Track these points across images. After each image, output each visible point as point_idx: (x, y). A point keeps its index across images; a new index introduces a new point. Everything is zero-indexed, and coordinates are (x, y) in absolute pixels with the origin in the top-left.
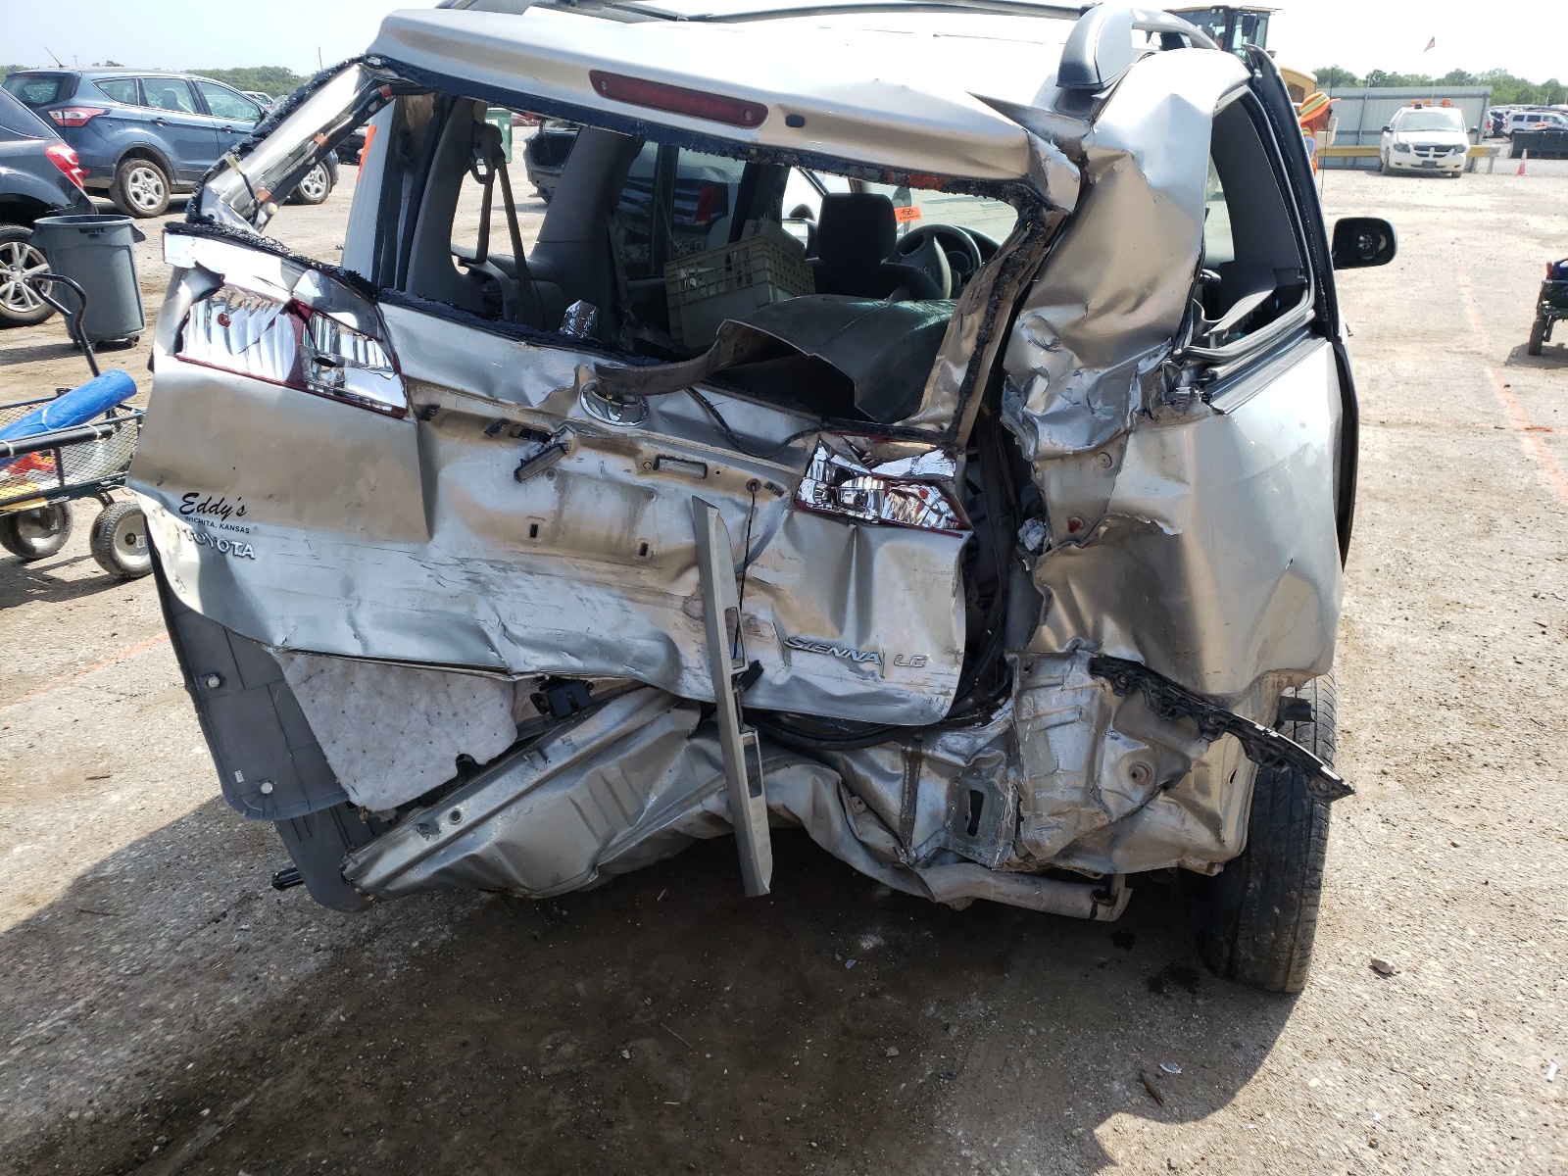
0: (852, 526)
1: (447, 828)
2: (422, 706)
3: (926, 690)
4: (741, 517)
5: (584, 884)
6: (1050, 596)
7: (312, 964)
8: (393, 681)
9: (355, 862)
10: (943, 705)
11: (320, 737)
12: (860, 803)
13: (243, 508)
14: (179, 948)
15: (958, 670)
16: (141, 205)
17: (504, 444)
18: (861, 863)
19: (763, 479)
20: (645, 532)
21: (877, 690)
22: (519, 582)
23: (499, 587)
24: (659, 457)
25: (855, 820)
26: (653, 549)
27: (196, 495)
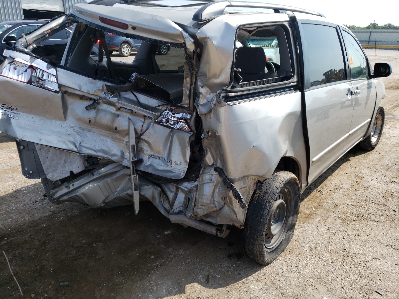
0: (171, 129)
1: (71, 188)
2: (64, 158)
3: (180, 171)
4: (142, 124)
5: (101, 206)
6: (207, 150)
7: (47, 214)
8: (58, 152)
9: (52, 192)
10: (183, 175)
11: (42, 162)
12: (165, 197)
13: (17, 109)
14: (24, 206)
15: (187, 167)
16: (125, 54)
17: (85, 101)
18: (162, 212)
19: (147, 115)
20: (116, 125)
21: (169, 169)
22: (86, 133)
23: (81, 134)
24: (121, 107)
25: (164, 201)
26: (118, 129)
27: (5, 105)
